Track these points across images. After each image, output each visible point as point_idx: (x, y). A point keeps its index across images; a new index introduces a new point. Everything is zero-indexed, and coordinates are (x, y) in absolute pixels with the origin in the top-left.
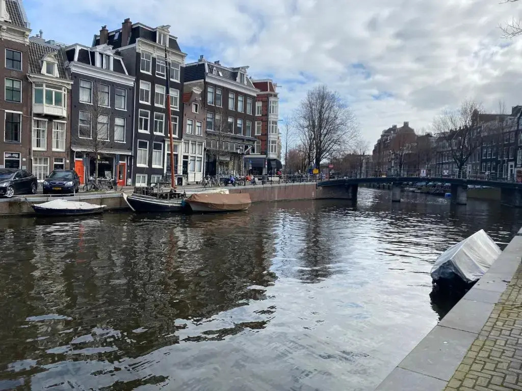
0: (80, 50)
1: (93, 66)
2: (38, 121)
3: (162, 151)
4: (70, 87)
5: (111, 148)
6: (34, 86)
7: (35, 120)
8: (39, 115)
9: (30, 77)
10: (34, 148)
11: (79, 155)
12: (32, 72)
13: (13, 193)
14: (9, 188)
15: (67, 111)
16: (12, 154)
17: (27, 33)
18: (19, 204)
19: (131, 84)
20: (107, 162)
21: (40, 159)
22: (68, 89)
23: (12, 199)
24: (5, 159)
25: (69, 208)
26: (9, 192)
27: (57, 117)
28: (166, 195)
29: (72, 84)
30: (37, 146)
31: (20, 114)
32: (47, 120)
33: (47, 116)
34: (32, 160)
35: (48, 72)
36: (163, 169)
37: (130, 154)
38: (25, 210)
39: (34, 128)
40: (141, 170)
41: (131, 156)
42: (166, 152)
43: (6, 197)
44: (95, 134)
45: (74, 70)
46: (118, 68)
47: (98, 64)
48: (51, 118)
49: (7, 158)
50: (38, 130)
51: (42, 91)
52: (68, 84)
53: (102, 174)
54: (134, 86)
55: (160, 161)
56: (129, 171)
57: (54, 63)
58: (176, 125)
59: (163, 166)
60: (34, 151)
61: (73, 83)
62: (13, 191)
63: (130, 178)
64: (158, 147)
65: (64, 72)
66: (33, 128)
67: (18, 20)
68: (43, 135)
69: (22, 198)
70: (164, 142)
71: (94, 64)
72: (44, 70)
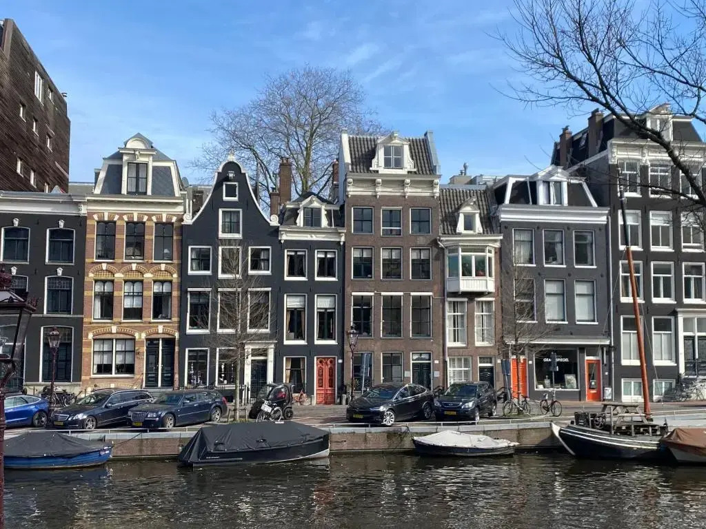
0: (514, 184)
1: (535, 206)
2: (454, 302)
3: (673, 332)
4: (497, 245)
5: (571, 334)
6: (446, 252)
7: (450, 302)
8: (455, 294)
9: (441, 241)
10: (450, 343)
11: (518, 349)
12: (445, 234)
13: (393, 420)
14: (388, 412)
15: (496, 281)
16: (421, 354)
17: (436, 181)
18: (401, 435)
19: (603, 220)
20: (566, 360)
21: (460, 360)
22: (495, 248)
23: (391, 429)
24: (412, 362)
25: (460, 445)
26: (388, 418)
27: (481, 294)
28: (628, 428)
29: (501, 240)
30: (455, 341)
31: (429, 296)
32: (466, 300)
33: (465, 294)
34: (446, 362)
35: (466, 228)
36: (678, 367)
37: (607, 342)
38: (407, 444)
39: (449, 314)
40: (631, 372)
41: (609, 346)
42: (682, 334)
43: (385, 426)
44: (542, 315)
45: (504, 217)
46: (577, 198)
47: (542, 199)
48: (471, 295)
49: (416, 360)
50: (454, 316)
51: (457, 257)
52: (495, 241)
53: (560, 380)
54: (608, 222)
55: (670, 353)
56: (607, 373)
57: (474, 214)
58: (701, 279)
59: (677, 361)
60: (449, 348)
61: (501, 238)
62: (393, 416)
63: (610, 385)
64: (662, 326)
65: (490, 222)
66: (447, 314)
67: (427, 165)
68: (463, 323)
69: (403, 426)
70: (675, 314)
71: (535, 201)
72: (460, 227)
